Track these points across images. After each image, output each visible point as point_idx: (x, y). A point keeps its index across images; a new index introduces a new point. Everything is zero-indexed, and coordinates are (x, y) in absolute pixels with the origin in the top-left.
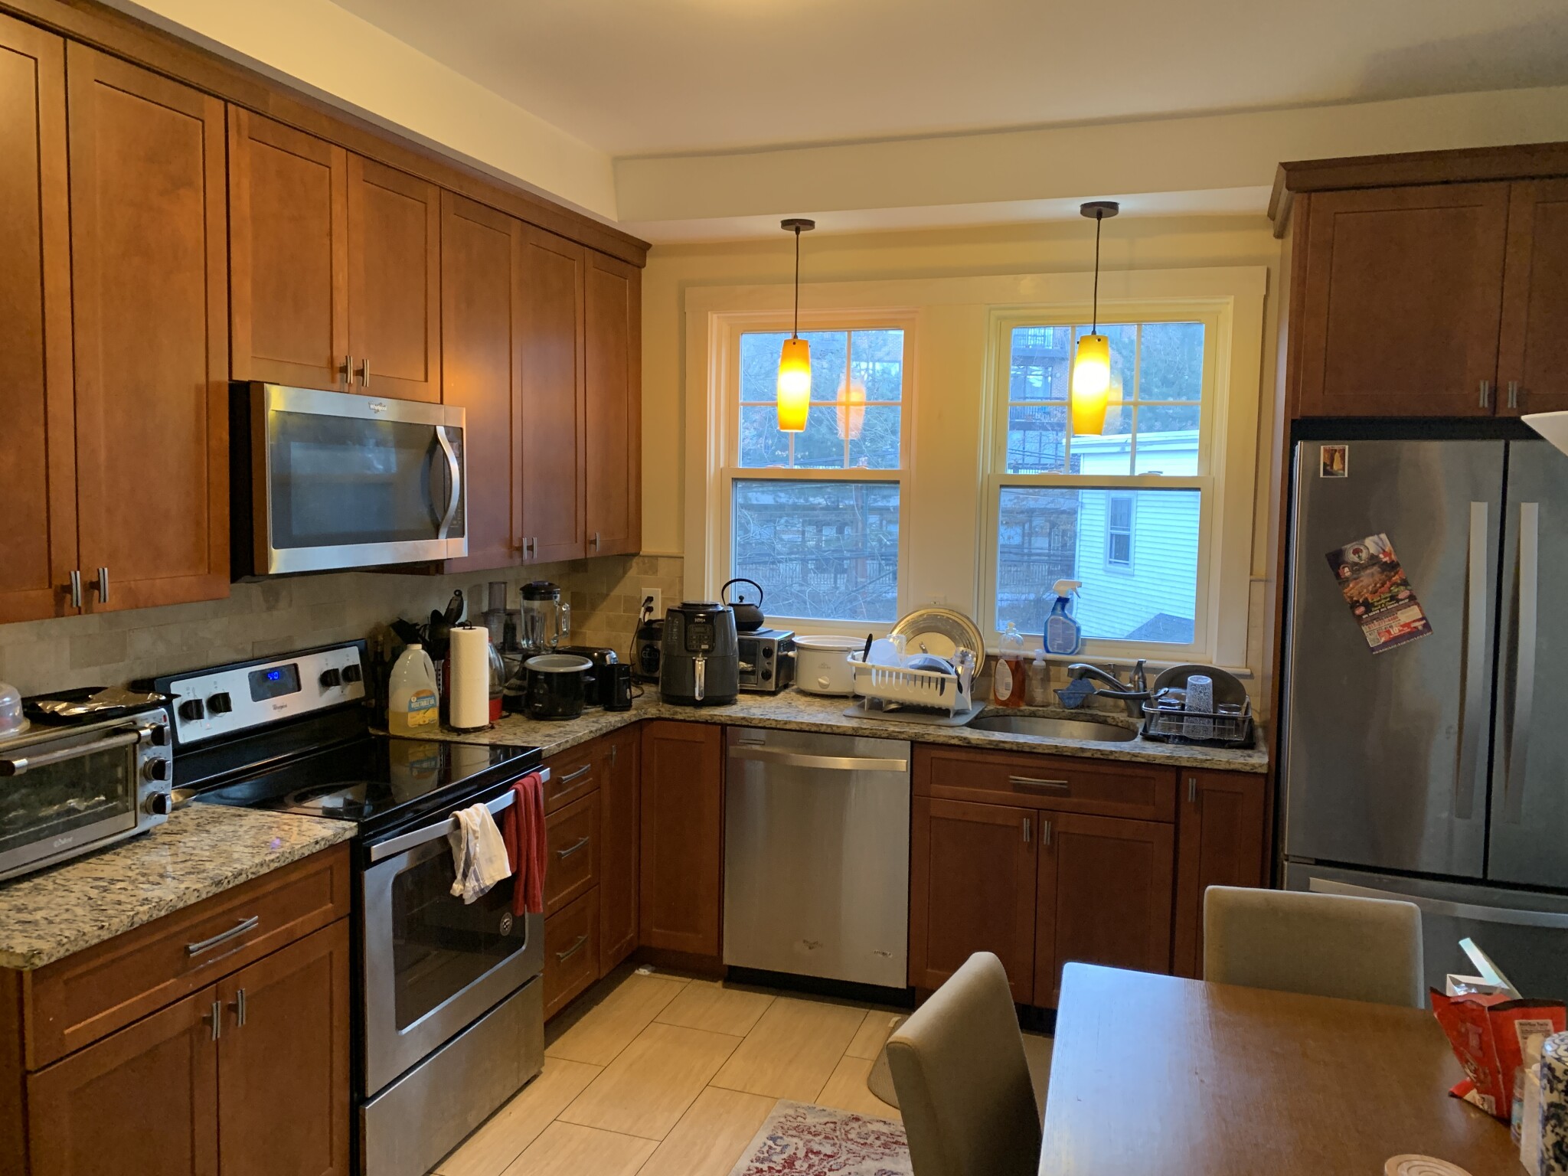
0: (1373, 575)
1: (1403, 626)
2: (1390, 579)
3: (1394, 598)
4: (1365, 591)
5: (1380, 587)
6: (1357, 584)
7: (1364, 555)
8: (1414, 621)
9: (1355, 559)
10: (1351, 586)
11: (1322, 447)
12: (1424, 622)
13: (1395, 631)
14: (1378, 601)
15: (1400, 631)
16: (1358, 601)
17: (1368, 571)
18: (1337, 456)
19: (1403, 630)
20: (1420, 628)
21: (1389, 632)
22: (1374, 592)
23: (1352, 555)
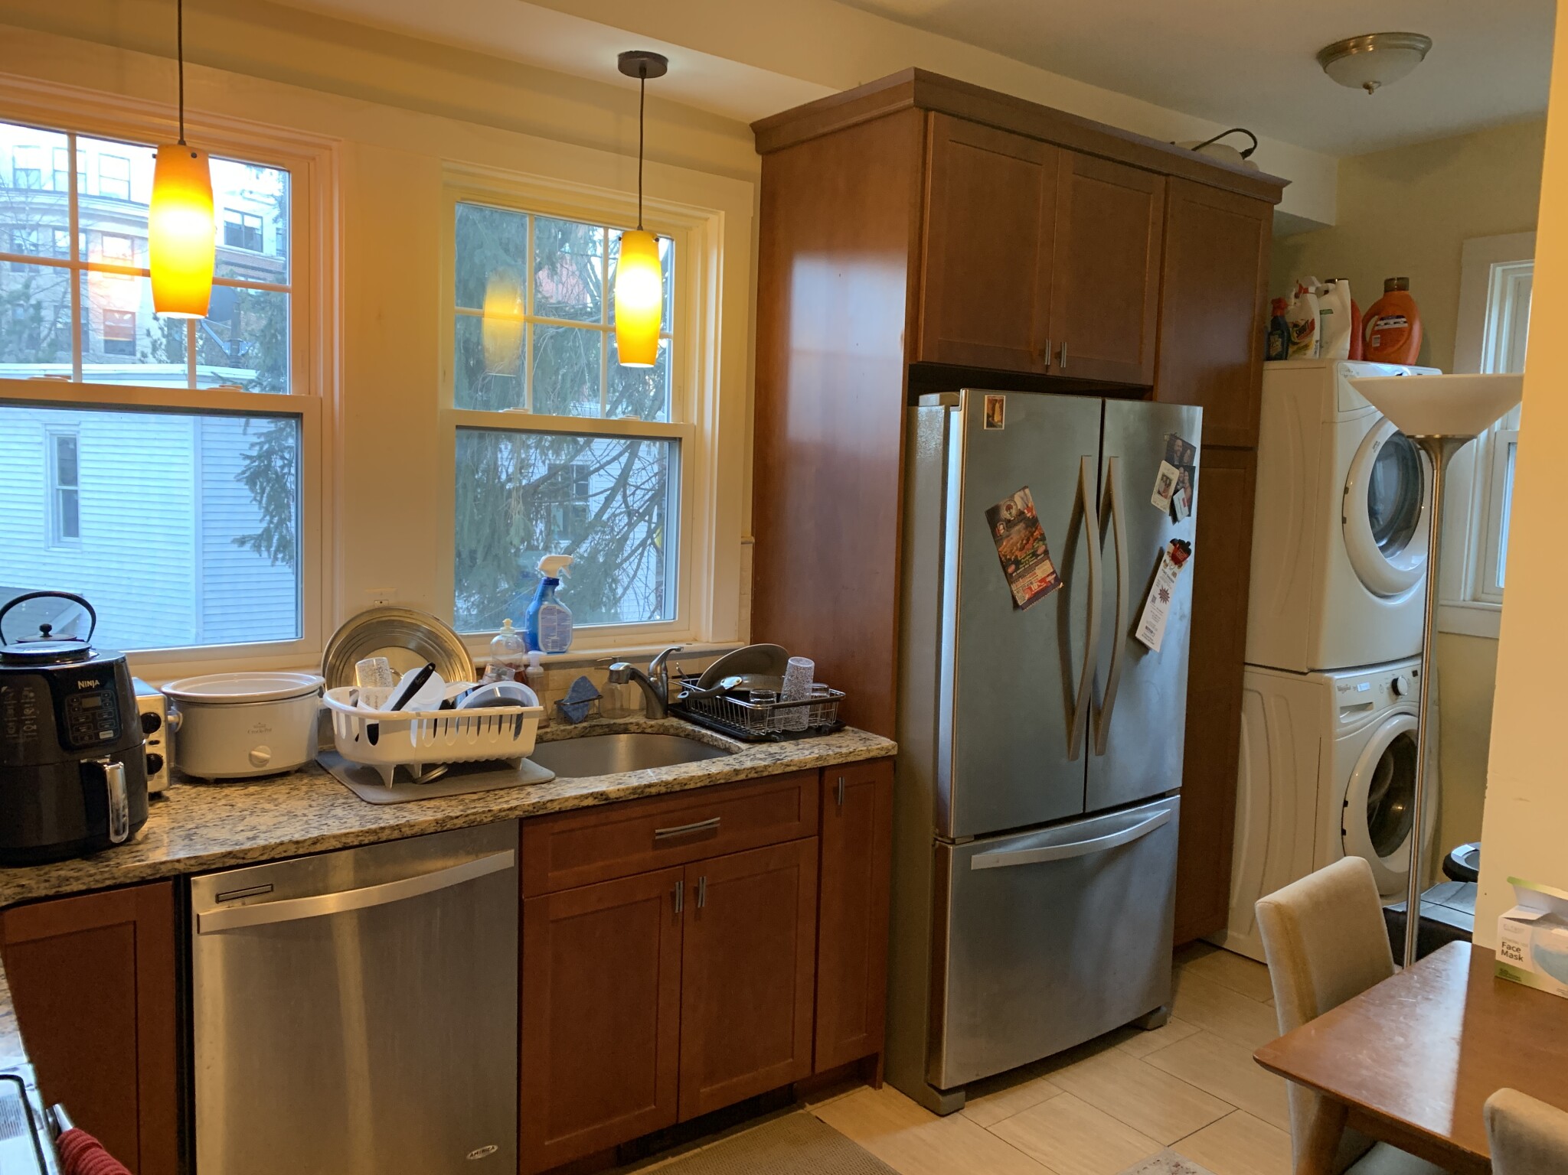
0: (1019, 531)
1: (1041, 581)
2: (1032, 535)
3: (1035, 554)
4: (1015, 548)
5: (1026, 544)
6: (1009, 541)
7: (1014, 512)
8: (1048, 576)
9: (1008, 516)
10: (1004, 544)
11: (986, 396)
12: (1055, 575)
13: (1035, 587)
14: (1024, 559)
15: (1039, 586)
16: (1010, 559)
17: (1017, 528)
18: (997, 405)
19: (1041, 586)
20: (1053, 582)
21: (1030, 588)
22: (1022, 549)
23: (1005, 512)
